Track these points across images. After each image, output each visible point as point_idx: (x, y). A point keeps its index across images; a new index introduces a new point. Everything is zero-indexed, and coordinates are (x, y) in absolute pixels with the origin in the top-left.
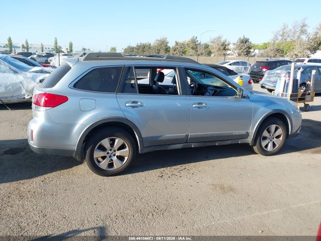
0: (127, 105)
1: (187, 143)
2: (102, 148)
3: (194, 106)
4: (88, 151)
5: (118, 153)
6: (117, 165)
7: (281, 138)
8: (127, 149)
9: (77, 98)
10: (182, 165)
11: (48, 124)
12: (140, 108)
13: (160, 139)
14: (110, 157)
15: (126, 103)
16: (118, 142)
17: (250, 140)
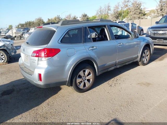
0: (90, 49)
1: (115, 66)
2: (80, 77)
3: (118, 45)
4: (74, 80)
5: (87, 78)
6: (88, 85)
7: (148, 56)
8: (91, 75)
9: (65, 49)
10: (114, 78)
11: (50, 68)
12: (96, 50)
13: (105, 66)
14: (84, 81)
15: (89, 48)
16: (87, 71)
17: (138, 59)
